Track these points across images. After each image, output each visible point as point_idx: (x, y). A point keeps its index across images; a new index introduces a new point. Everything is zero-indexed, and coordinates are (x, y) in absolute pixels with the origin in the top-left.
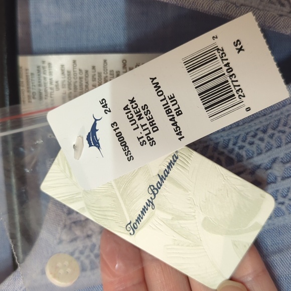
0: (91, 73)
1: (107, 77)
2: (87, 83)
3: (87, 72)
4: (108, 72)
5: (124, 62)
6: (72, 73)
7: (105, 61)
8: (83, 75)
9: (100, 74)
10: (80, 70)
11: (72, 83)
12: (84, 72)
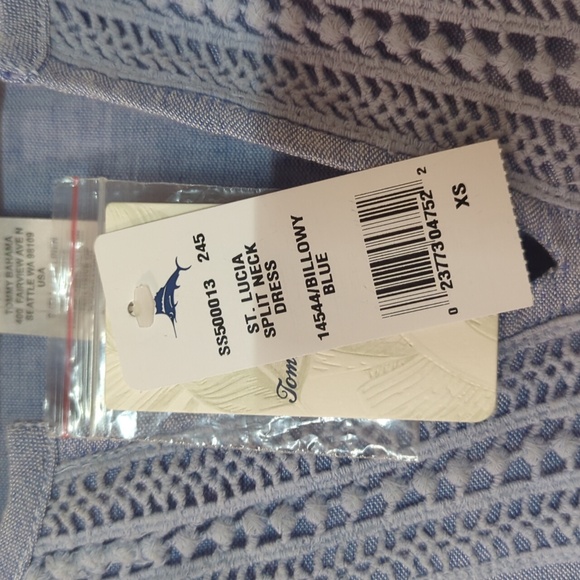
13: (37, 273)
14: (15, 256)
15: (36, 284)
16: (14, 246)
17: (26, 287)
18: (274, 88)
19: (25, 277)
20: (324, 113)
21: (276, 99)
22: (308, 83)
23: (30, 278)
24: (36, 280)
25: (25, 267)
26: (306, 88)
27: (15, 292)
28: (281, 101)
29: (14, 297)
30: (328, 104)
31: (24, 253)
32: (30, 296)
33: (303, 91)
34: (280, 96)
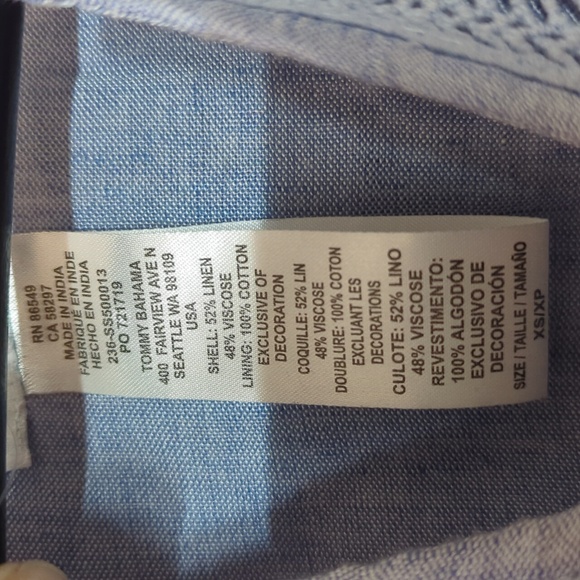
0: (290, 284)
1: (339, 296)
2: (280, 310)
3: (278, 279)
4: (345, 282)
5: (395, 255)
6: (235, 281)
7: (335, 252)
8: (269, 288)
9: (318, 288)
10: (259, 274)
11: (236, 310)
12: (270, 279)
13: (183, 311)
14: (147, 288)
15: (184, 326)
16: (145, 275)
17: (168, 331)
18: (472, 25)
19: (167, 317)
20: (562, 65)
21: (478, 39)
22: (529, 19)
23: (175, 318)
24: (184, 321)
25: (165, 303)
26: (528, 26)
27: (153, 340)
28: (486, 44)
29: (153, 346)
30: (568, 51)
31: (162, 283)
32: (177, 344)
33: (523, 30)
34: (484, 36)
